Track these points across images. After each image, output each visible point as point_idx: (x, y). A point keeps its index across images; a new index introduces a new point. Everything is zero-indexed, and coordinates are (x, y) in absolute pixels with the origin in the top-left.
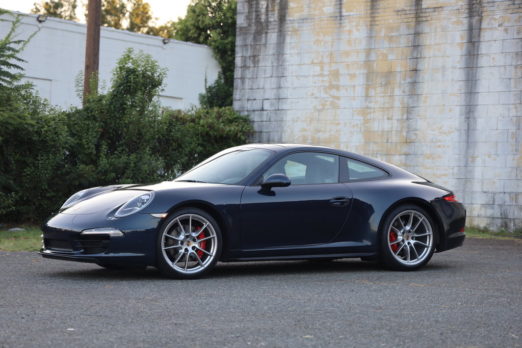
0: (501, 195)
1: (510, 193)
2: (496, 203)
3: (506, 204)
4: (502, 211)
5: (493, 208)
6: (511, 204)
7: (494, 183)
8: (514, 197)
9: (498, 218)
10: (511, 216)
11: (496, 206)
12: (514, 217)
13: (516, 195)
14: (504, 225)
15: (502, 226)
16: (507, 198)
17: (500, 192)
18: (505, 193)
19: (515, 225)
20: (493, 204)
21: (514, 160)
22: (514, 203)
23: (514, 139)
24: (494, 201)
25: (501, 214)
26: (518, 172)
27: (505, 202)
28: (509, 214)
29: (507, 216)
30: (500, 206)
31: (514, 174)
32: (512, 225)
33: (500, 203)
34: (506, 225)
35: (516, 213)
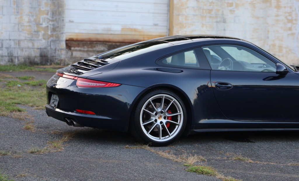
0: (8, 41)
1: (14, 40)
2: (4, 46)
3: (12, 47)
4: (9, 52)
5: (2, 50)
6: (15, 47)
7: (2, 33)
8: (17, 42)
9: (6, 56)
10: (15, 54)
11: (4, 49)
12: (18, 55)
13: (19, 41)
14: (10, 60)
15: (9, 61)
16: (12, 43)
17: (6, 40)
18: (10, 40)
19: (18, 60)
20: (2, 47)
21: (16, 18)
22: (17, 46)
23: (16, 5)
24: (2, 45)
25: (8, 54)
26: (20, 26)
27: (10, 46)
28: (14, 53)
29: (13, 55)
30: (7, 48)
31: (16, 28)
32: (17, 60)
33: (7, 46)
34: (12, 61)
35: (19, 53)
